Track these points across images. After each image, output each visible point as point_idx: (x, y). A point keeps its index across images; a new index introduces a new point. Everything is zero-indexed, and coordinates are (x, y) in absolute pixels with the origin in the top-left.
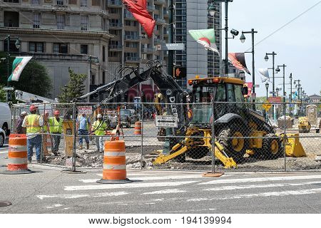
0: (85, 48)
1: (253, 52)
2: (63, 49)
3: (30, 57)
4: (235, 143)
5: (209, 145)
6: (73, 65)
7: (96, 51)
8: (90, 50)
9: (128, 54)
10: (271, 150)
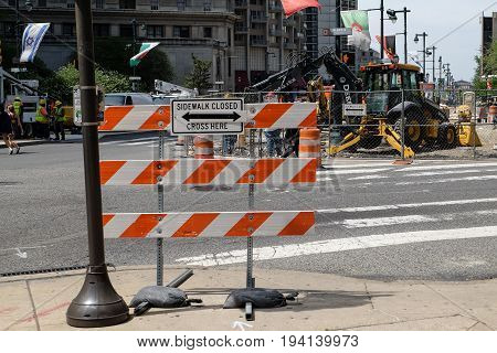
0: (208, 31)
1: (405, 33)
2: (185, 32)
3: (157, 44)
4: (411, 131)
5: (384, 134)
6: (196, 50)
7: (221, 34)
8: (213, 34)
9: (255, 37)
10: (447, 140)
